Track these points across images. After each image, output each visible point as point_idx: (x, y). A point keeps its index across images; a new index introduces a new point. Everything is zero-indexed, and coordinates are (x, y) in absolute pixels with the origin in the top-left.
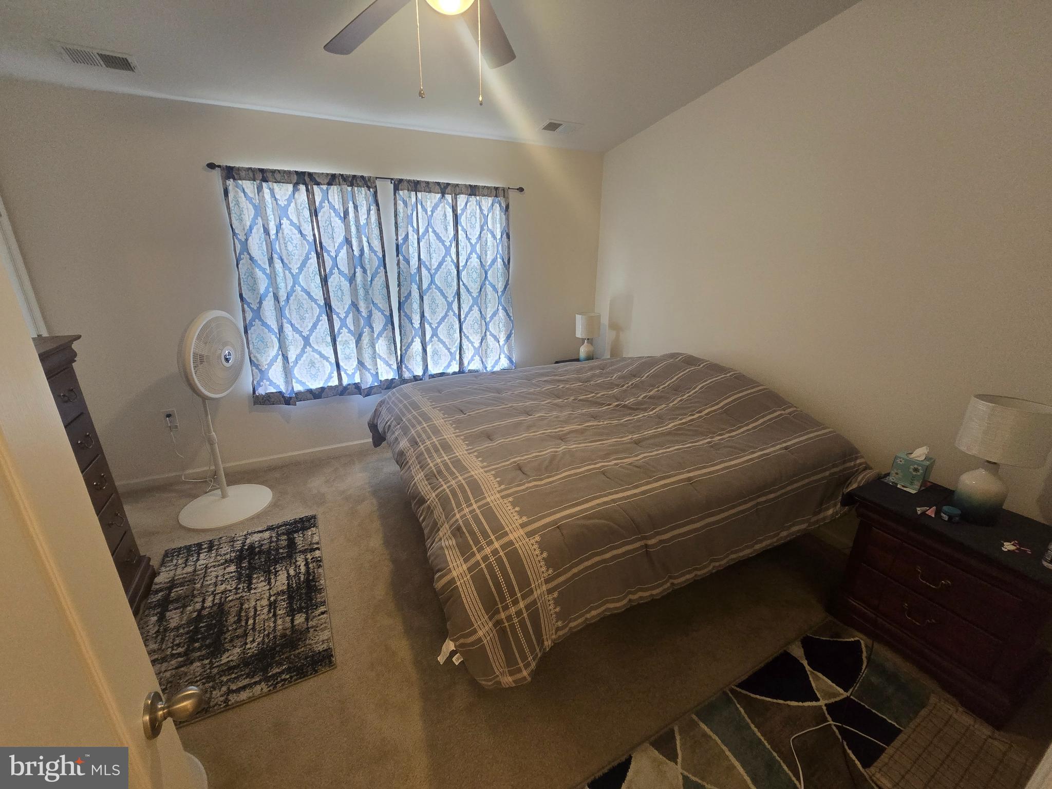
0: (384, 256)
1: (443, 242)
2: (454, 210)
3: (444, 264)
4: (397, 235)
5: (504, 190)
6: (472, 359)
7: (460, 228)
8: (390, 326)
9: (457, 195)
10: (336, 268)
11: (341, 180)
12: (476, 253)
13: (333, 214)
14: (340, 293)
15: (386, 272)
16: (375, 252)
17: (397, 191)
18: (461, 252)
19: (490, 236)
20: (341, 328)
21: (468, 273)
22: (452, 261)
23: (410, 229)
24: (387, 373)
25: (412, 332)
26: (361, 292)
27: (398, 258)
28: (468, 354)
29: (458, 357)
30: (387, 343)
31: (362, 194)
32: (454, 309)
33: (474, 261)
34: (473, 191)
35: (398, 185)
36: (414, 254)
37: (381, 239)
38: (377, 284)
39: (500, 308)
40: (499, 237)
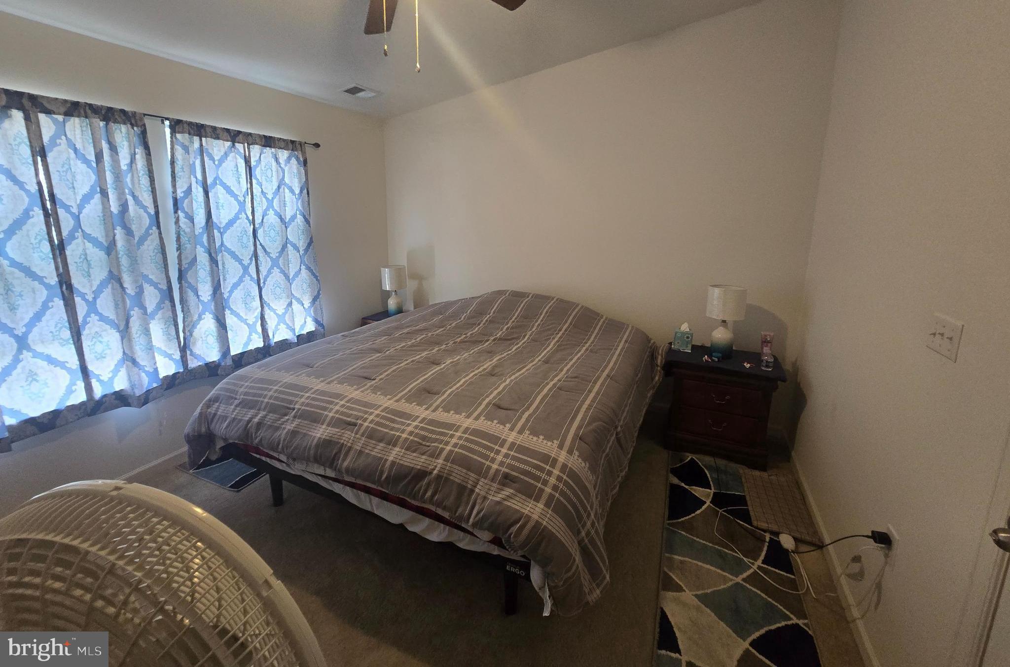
0: (157, 213)
1: (235, 196)
2: (247, 161)
3: (238, 222)
4: (174, 186)
5: (300, 144)
6: (277, 329)
7: (254, 181)
8: (168, 303)
9: (250, 145)
10: (80, 230)
11: (89, 112)
12: (274, 210)
13: (73, 155)
14: (85, 266)
15: (160, 233)
16: (145, 208)
17: (174, 134)
18: (257, 208)
19: (287, 191)
20: (88, 315)
21: (264, 231)
22: (247, 218)
23: (193, 180)
24: (167, 368)
25: (198, 308)
26: (124, 261)
27: (177, 215)
28: (271, 323)
29: (259, 329)
30: (163, 327)
31: (121, 132)
32: (251, 274)
33: (272, 218)
34: (268, 142)
35: (176, 126)
36: (198, 210)
37: (152, 192)
38: (148, 250)
39: (303, 267)
40: (297, 191)
